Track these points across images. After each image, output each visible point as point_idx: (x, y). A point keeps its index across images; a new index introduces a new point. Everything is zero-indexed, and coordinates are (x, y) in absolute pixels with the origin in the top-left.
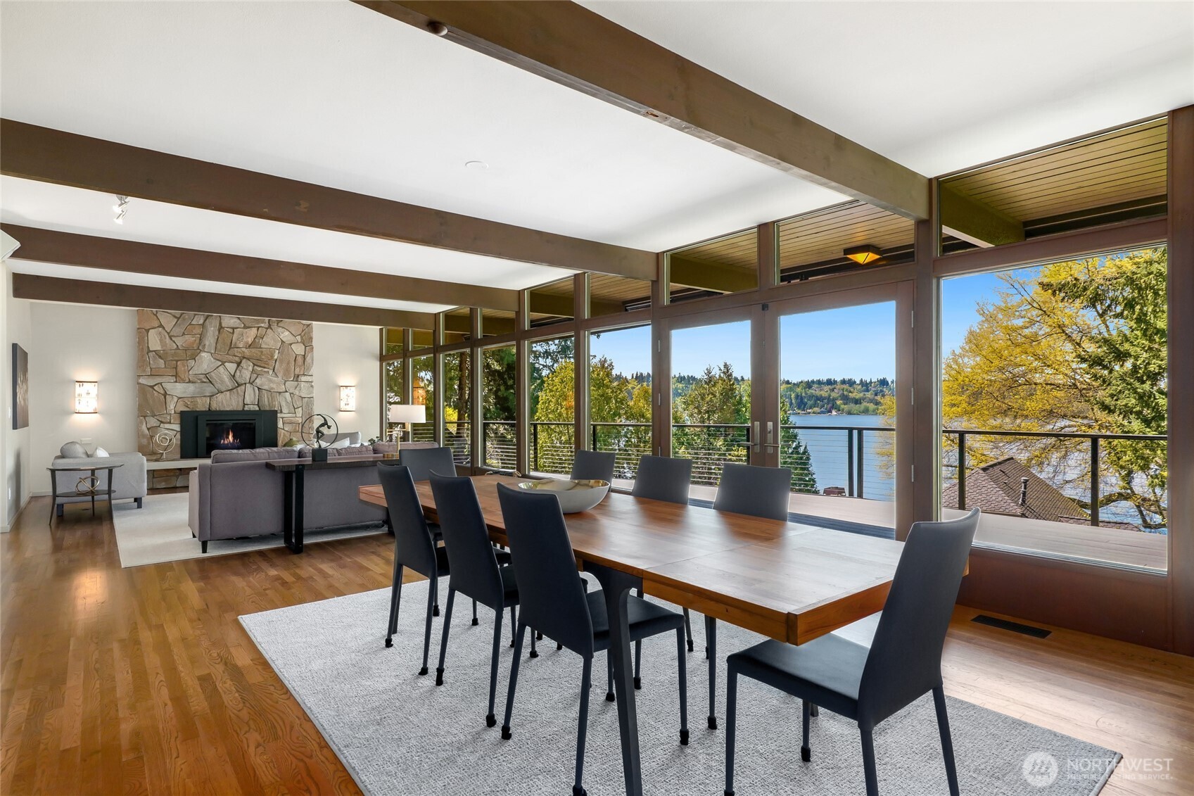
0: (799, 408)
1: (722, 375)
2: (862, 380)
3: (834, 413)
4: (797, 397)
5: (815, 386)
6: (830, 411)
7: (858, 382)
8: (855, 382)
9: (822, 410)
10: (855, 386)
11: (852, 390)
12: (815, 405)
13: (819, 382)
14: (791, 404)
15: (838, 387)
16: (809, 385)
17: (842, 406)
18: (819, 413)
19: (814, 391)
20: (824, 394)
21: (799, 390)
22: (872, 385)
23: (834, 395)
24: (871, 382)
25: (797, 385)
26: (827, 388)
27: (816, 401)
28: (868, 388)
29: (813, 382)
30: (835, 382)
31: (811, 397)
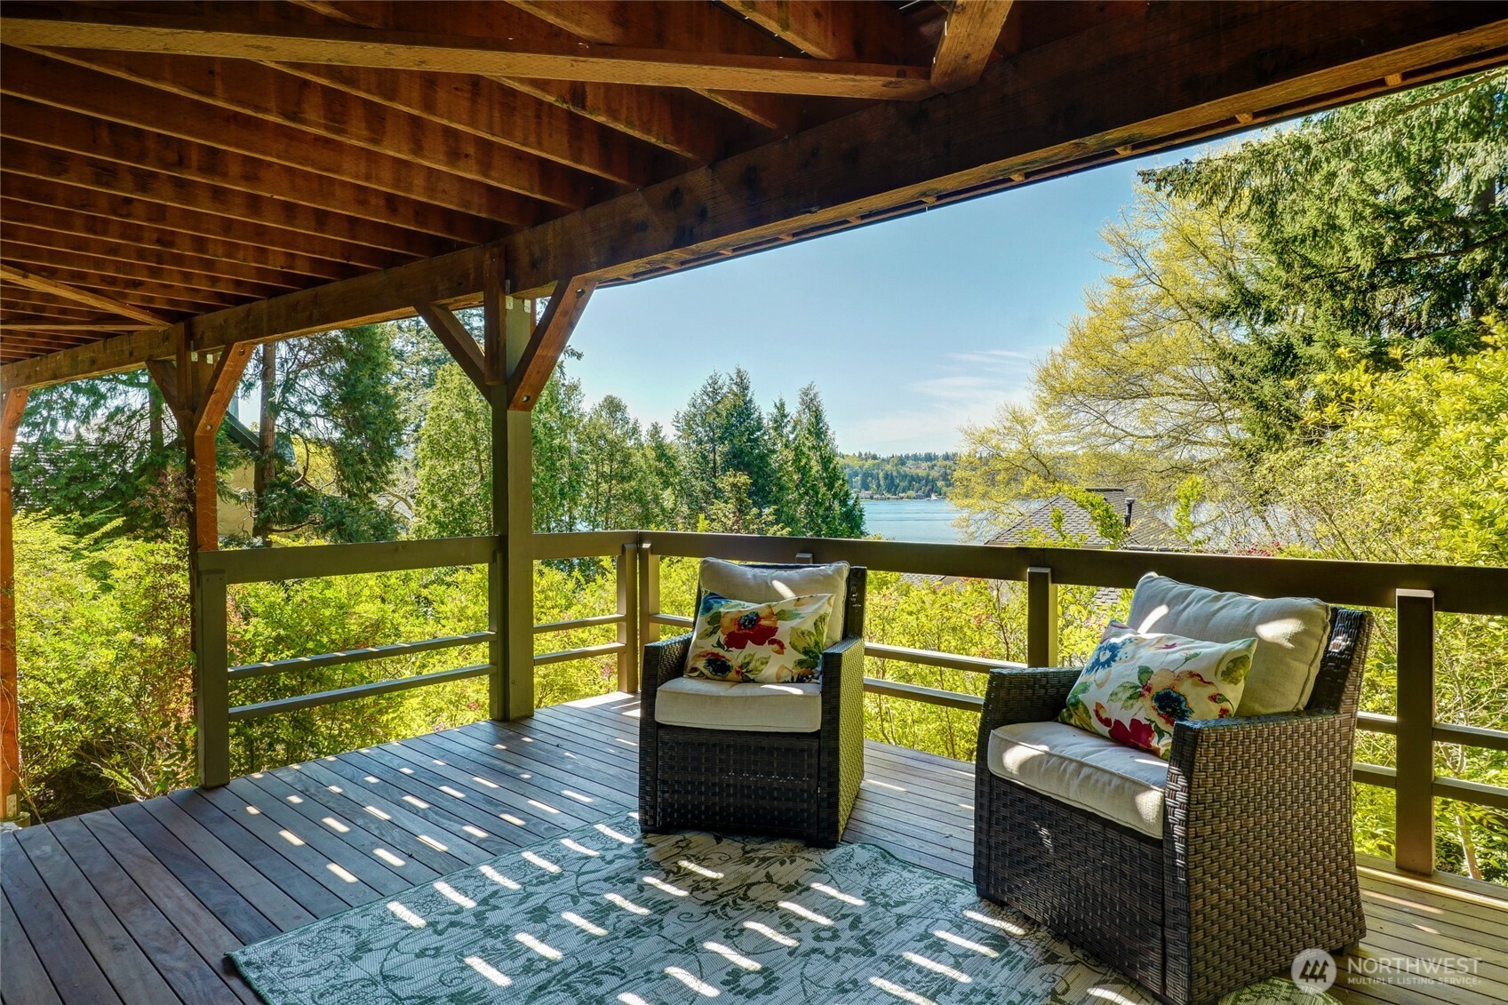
0: (889, 492)
1: (734, 387)
3: (933, 497)
4: (886, 477)
5: (910, 462)
6: (928, 496)
9: (918, 493)
11: (956, 467)
12: (910, 487)
13: (916, 458)
14: (879, 486)
15: (939, 463)
16: (902, 461)
17: (944, 489)
18: (914, 498)
19: (910, 469)
20: (922, 473)
21: (888, 467)
23: (934, 474)
25: (887, 461)
26: (924, 465)
27: (910, 482)
29: (907, 457)
30: (936, 457)
31: (904, 477)
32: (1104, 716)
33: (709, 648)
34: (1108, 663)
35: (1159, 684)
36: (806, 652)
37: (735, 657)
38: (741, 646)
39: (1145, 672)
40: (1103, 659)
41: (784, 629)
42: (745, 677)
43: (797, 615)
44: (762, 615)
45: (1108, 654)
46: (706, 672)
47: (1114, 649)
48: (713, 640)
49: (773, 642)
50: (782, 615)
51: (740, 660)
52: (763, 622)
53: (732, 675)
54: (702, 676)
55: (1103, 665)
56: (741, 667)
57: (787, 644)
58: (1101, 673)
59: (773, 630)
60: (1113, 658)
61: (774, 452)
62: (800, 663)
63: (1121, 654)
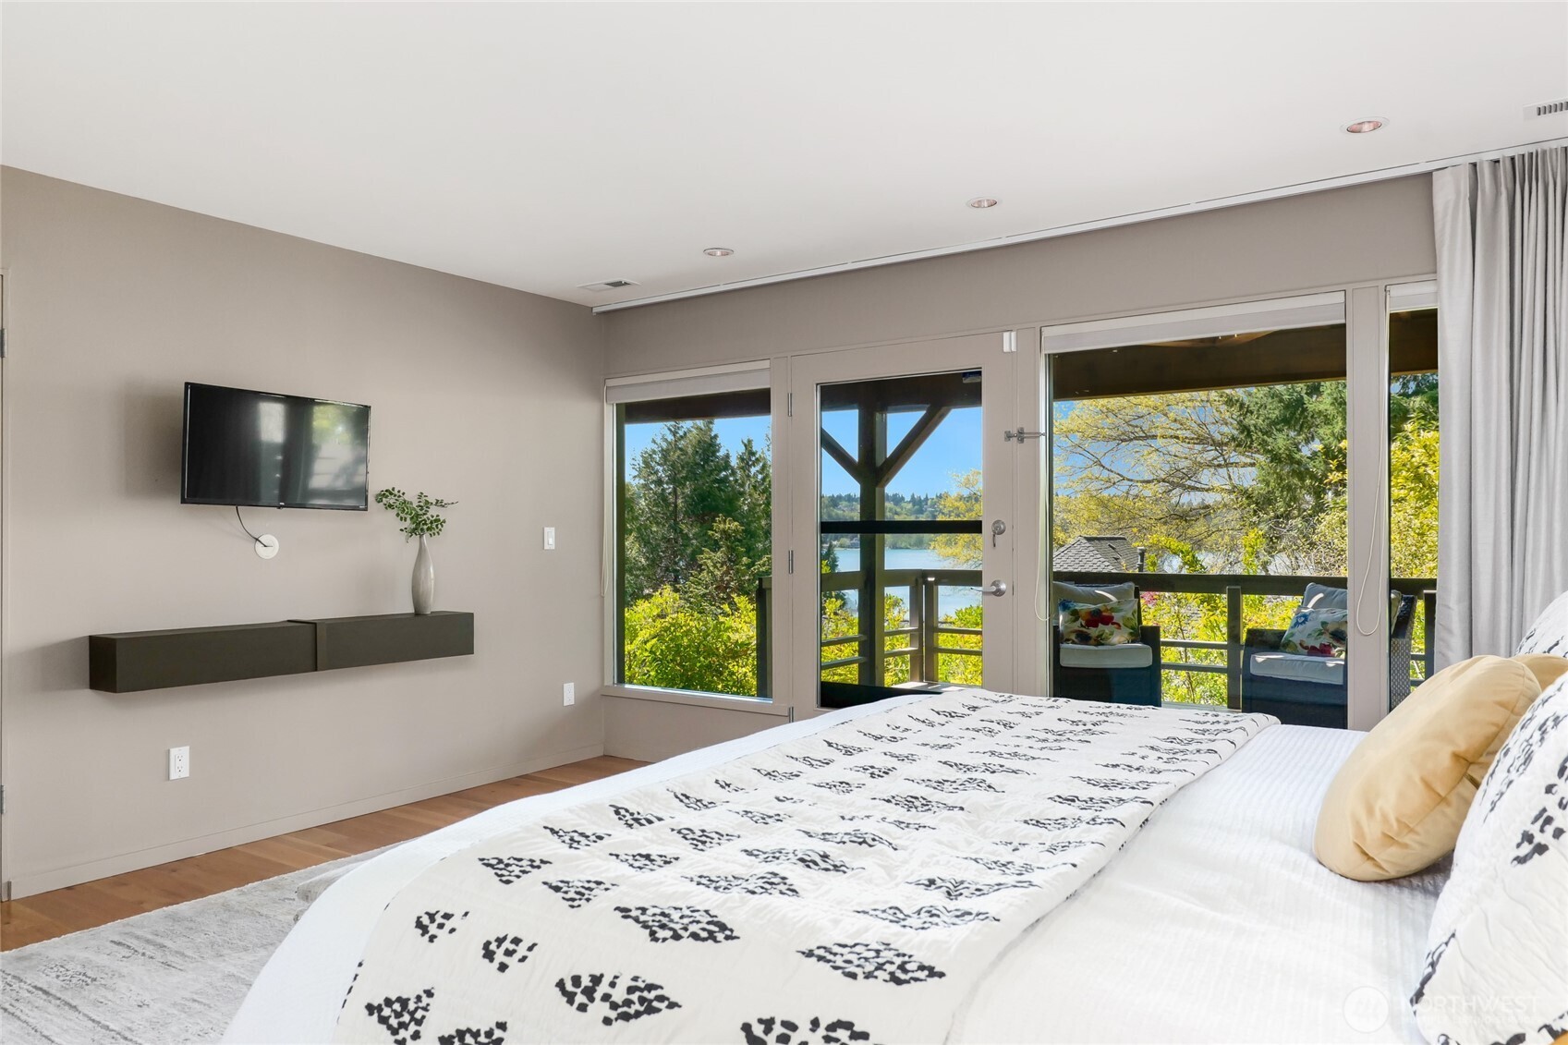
2: (913, 496)
5: (843, 504)
7: (908, 498)
8: (903, 499)
9: (854, 541)
10: (903, 504)
11: (898, 510)
18: (849, 547)
22: (929, 502)
24: (927, 499)
28: (921, 507)
29: (840, 497)
32: (1305, 645)
33: (1077, 628)
34: (1304, 622)
35: (1331, 628)
36: (1132, 628)
37: (1093, 632)
38: (1096, 626)
39: (1324, 624)
40: (1300, 621)
41: (1117, 617)
42: (1099, 641)
43: (1121, 610)
44: (1102, 610)
45: (1303, 619)
46: (1076, 640)
47: (1305, 616)
48: (1078, 623)
49: (1114, 623)
50: (1112, 610)
51: (1097, 634)
52: (1104, 614)
53: (1092, 641)
54: (1073, 642)
55: (1301, 624)
56: (1097, 637)
57: (1121, 624)
58: (1301, 627)
59: (1112, 618)
60: (1306, 620)
61: (742, 494)
62: (1131, 634)
63: (1309, 618)
